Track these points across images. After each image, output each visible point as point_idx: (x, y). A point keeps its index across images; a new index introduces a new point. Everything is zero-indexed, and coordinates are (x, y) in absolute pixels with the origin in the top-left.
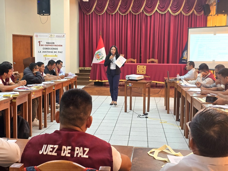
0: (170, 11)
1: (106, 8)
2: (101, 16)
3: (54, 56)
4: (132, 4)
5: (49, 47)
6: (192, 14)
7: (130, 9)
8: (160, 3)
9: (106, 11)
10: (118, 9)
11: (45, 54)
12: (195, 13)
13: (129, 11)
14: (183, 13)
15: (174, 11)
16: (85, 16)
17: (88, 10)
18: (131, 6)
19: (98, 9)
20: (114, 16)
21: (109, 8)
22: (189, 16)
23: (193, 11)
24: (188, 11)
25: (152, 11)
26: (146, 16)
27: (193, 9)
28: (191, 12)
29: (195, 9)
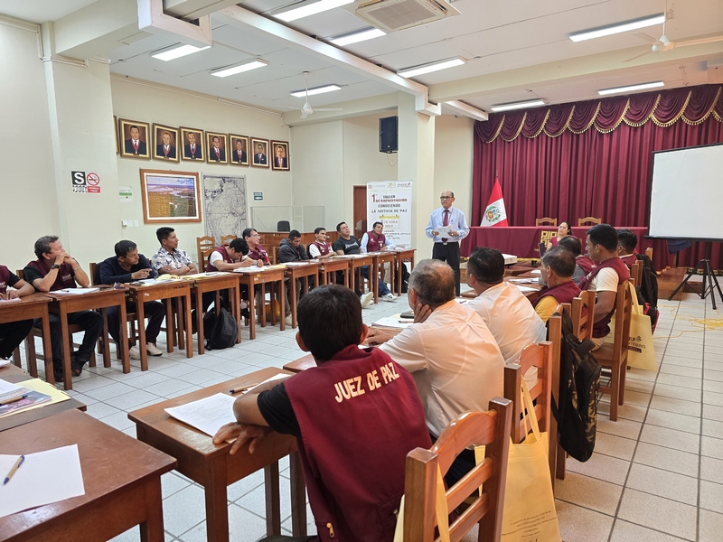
0: (654, 118)
1: (521, 128)
2: (512, 143)
3: (394, 217)
4: (572, 114)
5: (387, 203)
6: (708, 120)
7: (567, 124)
8: (630, 105)
9: (521, 133)
10: (543, 126)
11: (381, 214)
12: (717, 116)
13: (564, 128)
14: (685, 120)
15: (664, 119)
16: (484, 145)
17: (488, 135)
18: (570, 118)
19: (507, 131)
20: (535, 140)
21: (526, 128)
22: (701, 125)
23: (711, 114)
24: (699, 115)
25: (613, 123)
26: (601, 135)
27: (711, 110)
28: (706, 116)
29: (716, 108)
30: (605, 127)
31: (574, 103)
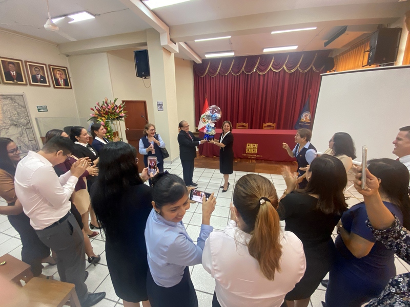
0: (285, 68)
1: (219, 69)
2: (214, 78)
4: (245, 63)
6: (309, 70)
7: (243, 68)
8: (274, 60)
9: (219, 72)
12: (314, 69)
13: (241, 71)
16: (200, 78)
17: (202, 72)
18: (245, 65)
19: (211, 71)
20: (226, 77)
22: (306, 73)
23: (312, 68)
24: (306, 68)
25: (266, 69)
26: (259, 75)
27: (312, 65)
28: (309, 68)
29: (314, 65)
30: (262, 71)
31: (247, 57)
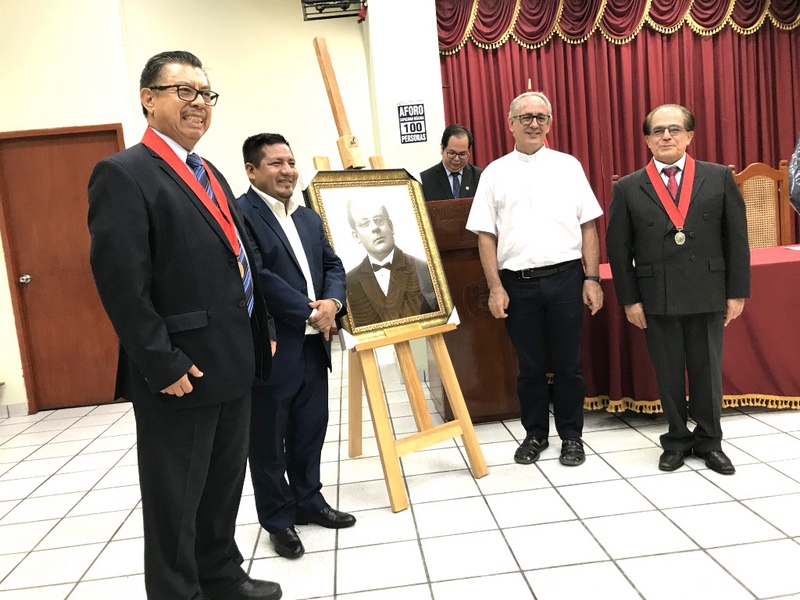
1: (470, 27)
13: (592, 29)
14: (734, 25)
15: (709, 21)
30: (618, 31)
